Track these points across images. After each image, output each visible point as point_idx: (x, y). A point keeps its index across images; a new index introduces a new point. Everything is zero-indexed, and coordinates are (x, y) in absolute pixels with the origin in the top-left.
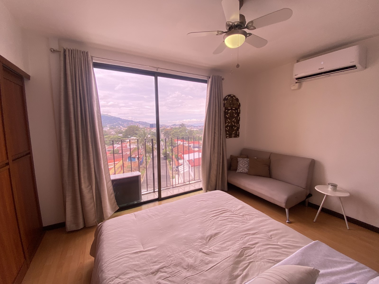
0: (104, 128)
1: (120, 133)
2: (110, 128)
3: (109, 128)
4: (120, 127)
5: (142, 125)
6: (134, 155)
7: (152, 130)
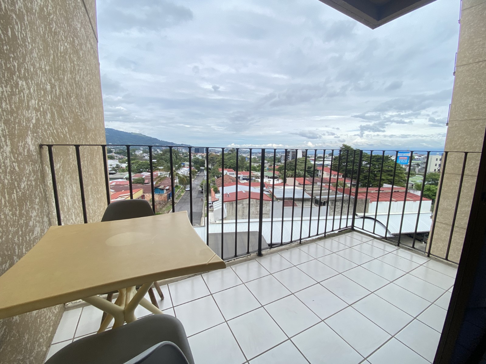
0: (136, 151)
1: (155, 158)
2: (143, 151)
3: (141, 152)
4: (156, 150)
5: (185, 149)
6: (163, 186)
7: (197, 156)
